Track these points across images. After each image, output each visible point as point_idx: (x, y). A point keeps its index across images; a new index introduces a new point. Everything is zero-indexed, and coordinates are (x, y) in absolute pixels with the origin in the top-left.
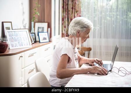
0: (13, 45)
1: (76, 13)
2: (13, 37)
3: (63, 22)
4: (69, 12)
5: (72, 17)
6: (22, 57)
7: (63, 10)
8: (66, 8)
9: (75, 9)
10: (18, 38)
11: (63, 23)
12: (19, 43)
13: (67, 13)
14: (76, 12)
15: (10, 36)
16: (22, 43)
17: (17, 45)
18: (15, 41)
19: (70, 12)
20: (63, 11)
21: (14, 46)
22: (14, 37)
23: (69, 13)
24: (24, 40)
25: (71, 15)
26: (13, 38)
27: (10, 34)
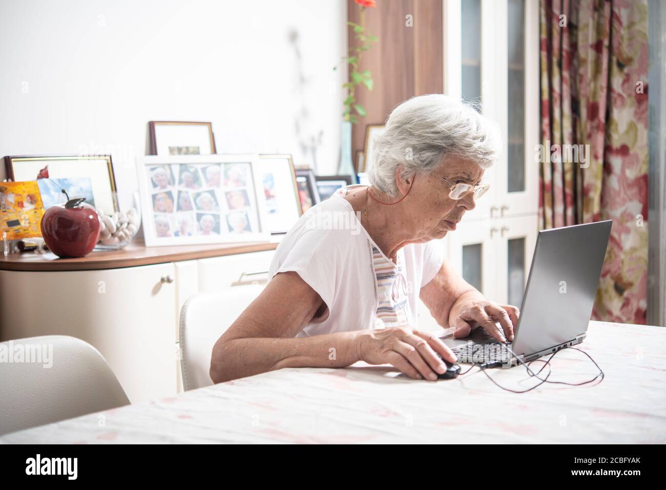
0: (166, 226)
1: (615, 69)
2: (174, 190)
3: (546, 121)
4: (581, 71)
5: (595, 94)
6: (169, 281)
7: (544, 60)
8: (561, 49)
9: (610, 48)
10: (198, 195)
11: (546, 129)
12: (199, 217)
13: (566, 74)
14: (621, 66)
15: (155, 185)
16: (216, 217)
17: (188, 229)
18: (179, 208)
19: (588, 70)
20: (545, 66)
21: (172, 231)
22: (180, 192)
23: (581, 76)
24: (231, 207)
25: (589, 85)
26: (169, 194)
27: (157, 176)
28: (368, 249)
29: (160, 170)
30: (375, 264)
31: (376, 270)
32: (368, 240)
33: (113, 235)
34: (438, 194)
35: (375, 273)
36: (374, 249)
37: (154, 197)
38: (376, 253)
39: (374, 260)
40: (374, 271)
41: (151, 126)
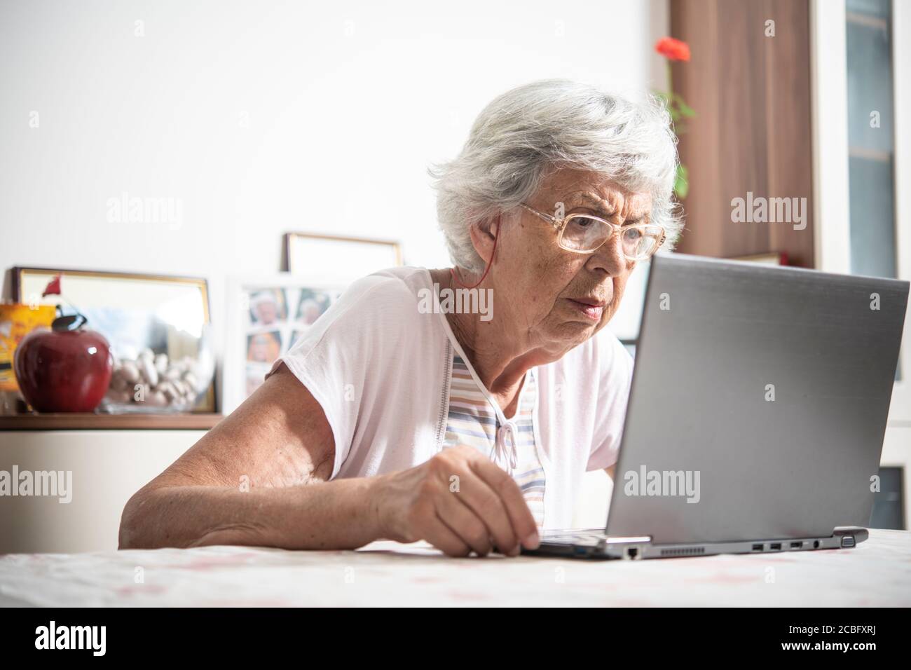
2: (286, 328)
15: (254, 320)
27: (260, 306)
28: (444, 357)
29: (265, 297)
30: (452, 387)
31: (452, 399)
32: (449, 341)
33: (153, 389)
34: (540, 247)
35: (448, 404)
36: (458, 360)
37: (250, 339)
38: (459, 367)
39: (451, 380)
40: (448, 400)
41: (286, 239)
